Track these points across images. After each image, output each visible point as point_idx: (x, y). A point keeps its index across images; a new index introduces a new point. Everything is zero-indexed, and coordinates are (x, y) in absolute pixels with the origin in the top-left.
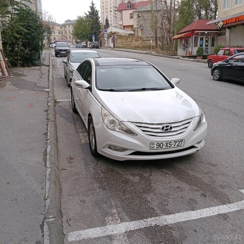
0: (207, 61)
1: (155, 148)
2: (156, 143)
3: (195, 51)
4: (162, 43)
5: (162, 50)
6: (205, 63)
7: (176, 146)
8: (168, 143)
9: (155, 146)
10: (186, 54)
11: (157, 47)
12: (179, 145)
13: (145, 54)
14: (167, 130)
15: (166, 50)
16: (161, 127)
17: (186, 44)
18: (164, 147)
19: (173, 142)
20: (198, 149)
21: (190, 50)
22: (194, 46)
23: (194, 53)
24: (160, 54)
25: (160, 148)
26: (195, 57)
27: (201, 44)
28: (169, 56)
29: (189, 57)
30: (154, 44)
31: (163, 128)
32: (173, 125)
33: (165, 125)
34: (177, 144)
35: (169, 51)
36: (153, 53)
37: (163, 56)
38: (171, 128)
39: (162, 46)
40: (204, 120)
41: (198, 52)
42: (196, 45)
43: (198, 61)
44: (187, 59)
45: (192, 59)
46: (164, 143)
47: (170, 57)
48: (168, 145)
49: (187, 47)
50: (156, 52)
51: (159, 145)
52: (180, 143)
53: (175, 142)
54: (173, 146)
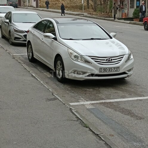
0: (143, 24)
2: (103, 69)
3: (131, 12)
4: (95, 3)
5: (95, 11)
6: (141, 25)
7: (115, 71)
8: (110, 69)
9: (103, 70)
10: (122, 16)
11: (88, 8)
12: (117, 70)
13: (76, 15)
14: (109, 61)
15: (99, 11)
16: (106, 59)
17: (121, 5)
18: (108, 71)
19: (113, 68)
21: (126, 11)
22: (131, 8)
23: (131, 15)
24: (94, 16)
25: (105, 72)
26: (131, 19)
27: (138, 5)
28: (104, 18)
29: (125, 19)
30: (86, 4)
31: (107, 60)
32: (113, 58)
33: (108, 58)
34: (115, 69)
35: (103, 12)
36: (85, 14)
37: (96, 18)
38: (112, 60)
39: (95, 6)
40: (132, 57)
41: (134, 13)
42: (132, 7)
43: (135, 24)
44: (123, 21)
45: (129, 22)
46: (108, 69)
47: (104, 20)
48: (110, 70)
49: (122, 8)
50: (89, 14)
51: (105, 69)
52: (117, 69)
53: (114, 68)
54: (113, 71)
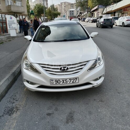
1: (54, 83)
2: (54, 80)
7: (71, 82)
8: (64, 80)
14: (64, 70)
16: (59, 67)
18: (61, 83)
19: (68, 80)
20: (93, 85)
25: (58, 84)
31: (61, 69)
33: (63, 66)
34: (72, 81)
46: (61, 80)
48: (65, 82)
51: (57, 81)
52: (75, 80)
53: (70, 79)
54: (68, 83)
